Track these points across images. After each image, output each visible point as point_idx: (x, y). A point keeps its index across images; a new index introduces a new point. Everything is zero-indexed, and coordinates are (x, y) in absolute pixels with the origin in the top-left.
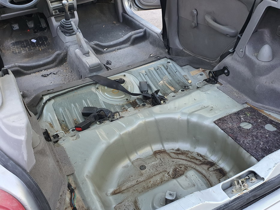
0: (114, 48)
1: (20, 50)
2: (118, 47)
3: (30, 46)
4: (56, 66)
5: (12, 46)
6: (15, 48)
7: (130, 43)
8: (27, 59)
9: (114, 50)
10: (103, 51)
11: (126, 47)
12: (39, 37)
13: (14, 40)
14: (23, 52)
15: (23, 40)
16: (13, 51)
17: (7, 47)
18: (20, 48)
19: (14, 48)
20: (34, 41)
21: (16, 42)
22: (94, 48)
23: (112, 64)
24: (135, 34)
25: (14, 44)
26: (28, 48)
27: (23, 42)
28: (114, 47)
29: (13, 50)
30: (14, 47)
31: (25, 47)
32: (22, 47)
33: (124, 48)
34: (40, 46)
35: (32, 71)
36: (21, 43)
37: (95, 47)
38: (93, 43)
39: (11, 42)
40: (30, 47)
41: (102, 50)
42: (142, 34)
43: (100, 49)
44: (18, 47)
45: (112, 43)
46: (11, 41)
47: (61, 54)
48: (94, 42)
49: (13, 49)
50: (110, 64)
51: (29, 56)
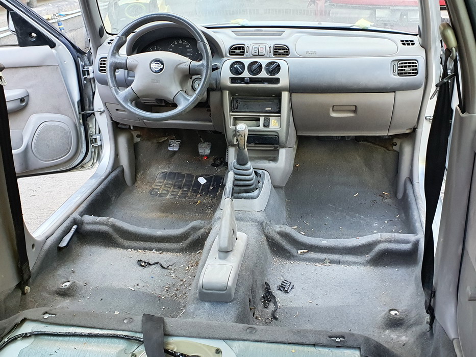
0: (323, 256)
1: (166, 190)
2: (336, 257)
3: (189, 189)
4: (182, 250)
5: (160, 178)
6: (161, 184)
7: (368, 257)
8: (159, 214)
9: (322, 261)
10: (295, 254)
11: (354, 263)
12: (216, 176)
13: (169, 168)
14: (168, 197)
15: (185, 172)
16: (153, 189)
17: (152, 177)
18: (170, 188)
19: (160, 182)
20: (202, 181)
21: (171, 173)
22: (273, 239)
23: (291, 295)
24: (390, 241)
25: (165, 176)
26: (183, 191)
27: (183, 176)
28: (327, 253)
29: (156, 185)
30: (162, 181)
31: (180, 187)
32: (175, 186)
33: (349, 263)
34: (206, 194)
35: (133, 244)
36: (178, 178)
37: (278, 238)
38: (278, 229)
39: (163, 171)
40: (187, 191)
41: (293, 250)
42: (407, 247)
43: (288, 247)
44: (167, 184)
45: (324, 242)
46: (164, 168)
47: (200, 228)
48: (280, 227)
49: (158, 184)
50: (286, 292)
51: (168, 208)
